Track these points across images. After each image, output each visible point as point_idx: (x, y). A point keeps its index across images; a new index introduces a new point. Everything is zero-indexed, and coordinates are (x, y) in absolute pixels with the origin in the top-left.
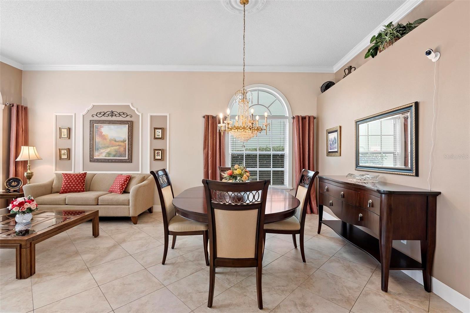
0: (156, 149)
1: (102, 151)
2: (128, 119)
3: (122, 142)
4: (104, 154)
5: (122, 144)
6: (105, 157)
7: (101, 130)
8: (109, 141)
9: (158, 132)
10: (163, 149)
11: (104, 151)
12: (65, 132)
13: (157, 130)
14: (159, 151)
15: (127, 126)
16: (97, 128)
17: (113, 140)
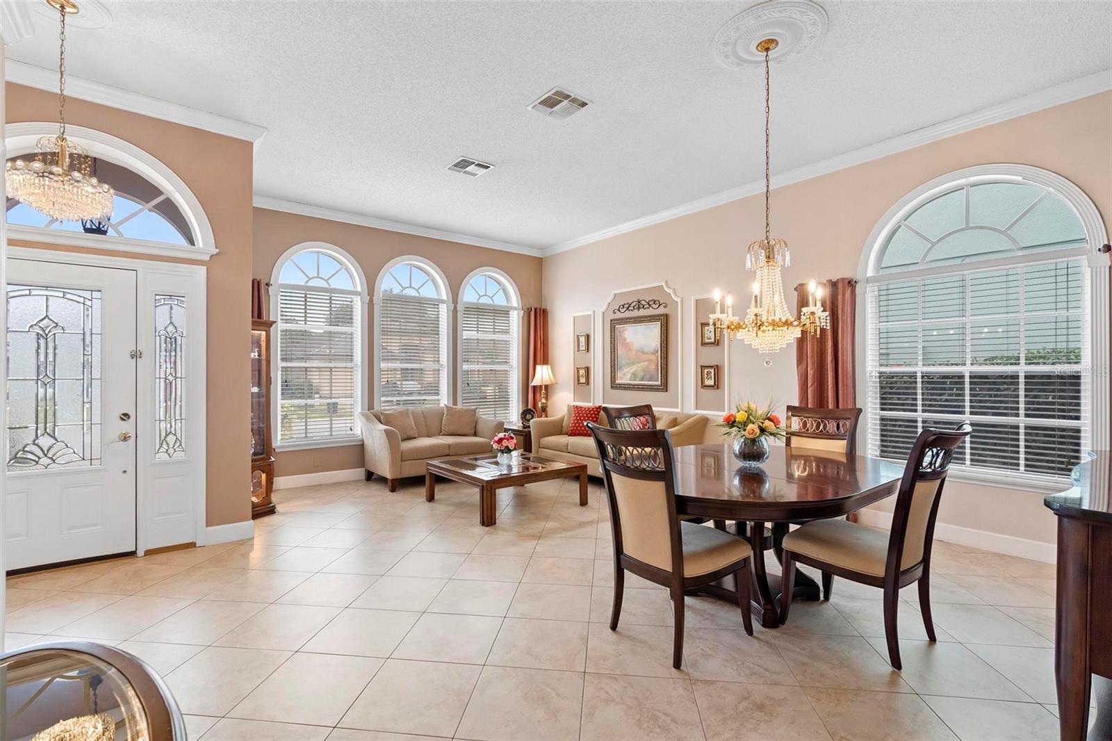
0: (705, 365)
1: (626, 370)
2: (661, 311)
3: (652, 353)
4: (629, 376)
5: (653, 357)
6: (630, 380)
7: (624, 334)
8: (635, 354)
9: (708, 330)
10: (717, 366)
11: (628, 370)
12: (583, 340)
13: (706, 328)
14: (710, 370)
15: (659, 323)
16: (620, 332)
17: (640, 351)
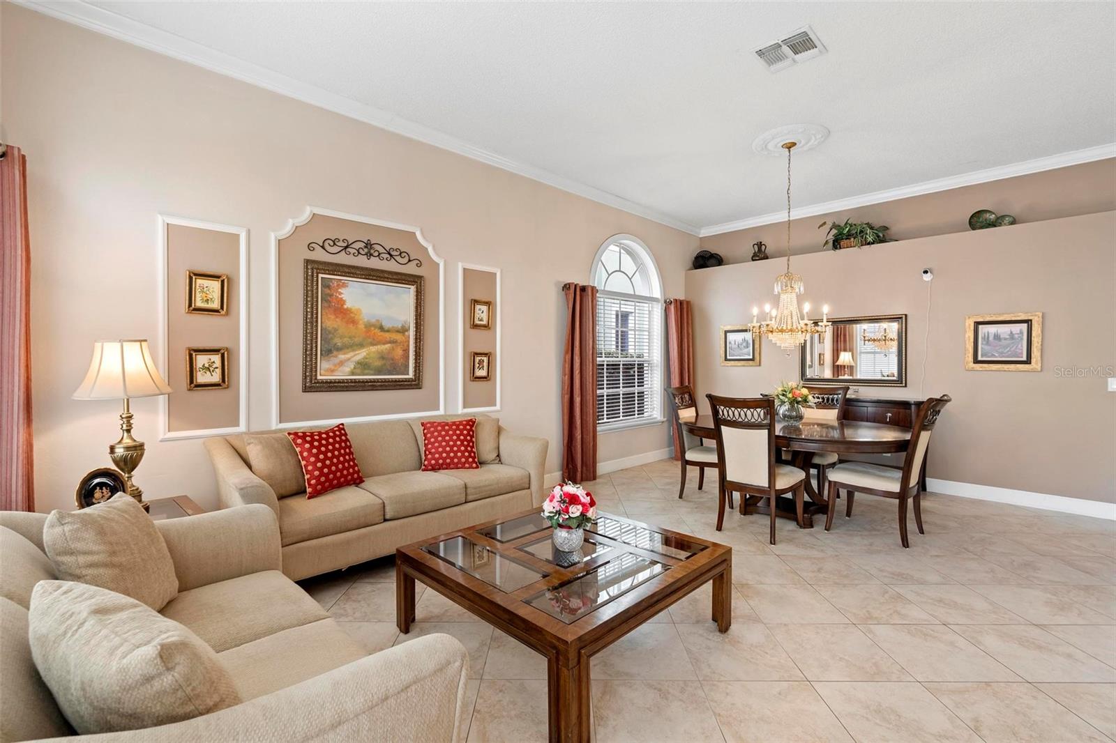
0: (478, 351)
1: (342, 357)
2: (411, 269)
3: (398, 331)
4: (348, 368)
5: (399, 337)
6: (353, 374)
7: (340, 293)
8: (364, 330)
9: (480, 310)
11: (348, 356)
12: (210, 289)
13: (478, 307)
14: (483, 358)
15: (413, 288)
16: (329, 287)
17: (374, 326)
